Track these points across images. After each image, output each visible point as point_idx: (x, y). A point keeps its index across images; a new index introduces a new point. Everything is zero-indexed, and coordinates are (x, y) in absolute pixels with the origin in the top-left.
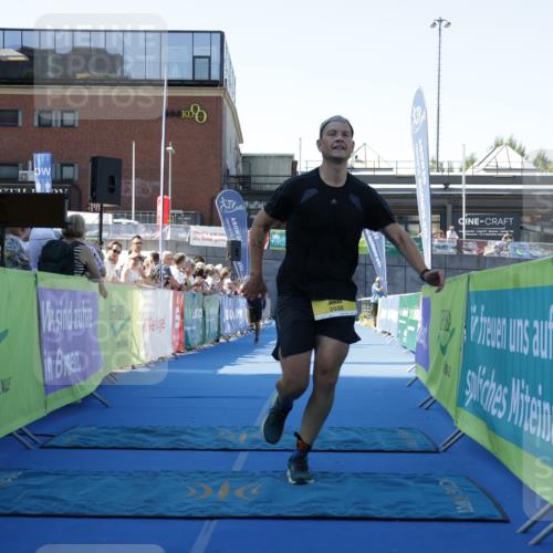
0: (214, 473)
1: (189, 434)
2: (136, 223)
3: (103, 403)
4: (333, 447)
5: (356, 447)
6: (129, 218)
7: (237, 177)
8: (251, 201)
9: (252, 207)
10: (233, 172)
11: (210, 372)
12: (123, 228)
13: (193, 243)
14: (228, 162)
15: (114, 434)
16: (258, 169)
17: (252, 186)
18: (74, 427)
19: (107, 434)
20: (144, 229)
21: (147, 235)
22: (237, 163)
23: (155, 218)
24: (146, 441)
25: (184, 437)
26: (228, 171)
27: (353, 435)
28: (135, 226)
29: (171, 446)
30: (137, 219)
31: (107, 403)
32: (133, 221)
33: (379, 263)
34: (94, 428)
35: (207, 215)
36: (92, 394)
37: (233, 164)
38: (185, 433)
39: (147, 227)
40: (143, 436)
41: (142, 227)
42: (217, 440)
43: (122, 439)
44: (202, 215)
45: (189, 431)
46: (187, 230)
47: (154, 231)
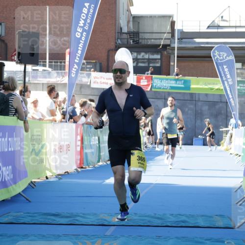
0: (93, 236)
1: (81, 217)
2: (50, 70)
3: (27, 200)
4: (169, 225)
5: (184, 225)
6: (44, 66)
7: (129, 33)
8: (139, 52)
9: (140, 57)
10: (125, 30)
11: (99, 181)
12: (39, 74)
13: (93, 86)
14: (121, 21)
15: (35, 216)
16: (145, 27)
17: (140, 41)
18: (9, 213)
19: (30, 216)
20: (56, 75)
21: (58, 79)
22: (128, 22)
23: (65, 66)
24: (55, 220)
25: (78, 218)
26: (121, 29)
27: (183, 218)
28: (49, 73)
29: (69, 223)
30: (50, 66)
31: (29, 199)
32: (47, 68)
33: (232, 102)
34: (22, 213)
35: (104, 64)
36: (19, 193)
37: (126, 23)
38: (79, 216)
39: (57, 73)
40: (53, 217)
41: (54, 73)
42: (98, 220)
43: (40, 219)
44: (100, 64)
45: (81, 215)
46: (89, 75)
47: (63, 76)
